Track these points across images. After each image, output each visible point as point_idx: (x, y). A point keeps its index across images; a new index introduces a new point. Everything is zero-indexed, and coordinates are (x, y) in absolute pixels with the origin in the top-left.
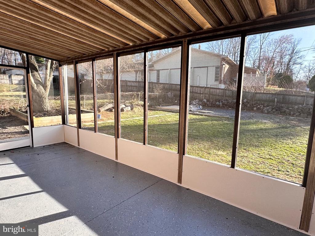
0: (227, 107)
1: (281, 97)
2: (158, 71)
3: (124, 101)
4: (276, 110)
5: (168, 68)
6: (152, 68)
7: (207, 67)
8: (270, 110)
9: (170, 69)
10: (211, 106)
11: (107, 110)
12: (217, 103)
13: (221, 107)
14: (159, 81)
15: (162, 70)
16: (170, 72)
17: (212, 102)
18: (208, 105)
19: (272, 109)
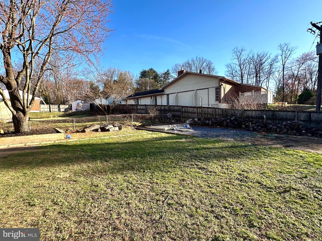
0: (216, 126)
1: (271, 113)
2: (168, 95)
3: (113, 122)
4: (262, 127)
5: (175, 92)
6: (163, 93)
7: (208, 88)
8: (255, 127)
9: (178, 93)
10: (201, 125)
11: (93, 130)
12: (207, 122)
13: (210, 125)
14: (168, 104)
15: (171, 94)
16: (177, 96)
17: (202, 121)
18: (198, 123)
19: (258, 127)
